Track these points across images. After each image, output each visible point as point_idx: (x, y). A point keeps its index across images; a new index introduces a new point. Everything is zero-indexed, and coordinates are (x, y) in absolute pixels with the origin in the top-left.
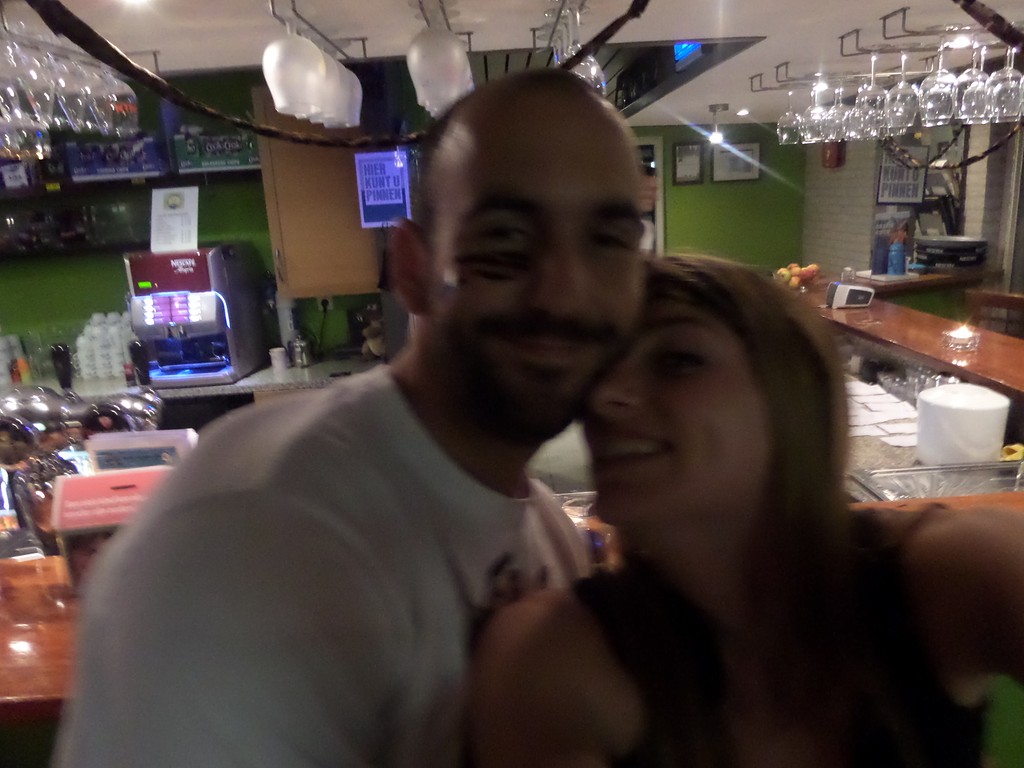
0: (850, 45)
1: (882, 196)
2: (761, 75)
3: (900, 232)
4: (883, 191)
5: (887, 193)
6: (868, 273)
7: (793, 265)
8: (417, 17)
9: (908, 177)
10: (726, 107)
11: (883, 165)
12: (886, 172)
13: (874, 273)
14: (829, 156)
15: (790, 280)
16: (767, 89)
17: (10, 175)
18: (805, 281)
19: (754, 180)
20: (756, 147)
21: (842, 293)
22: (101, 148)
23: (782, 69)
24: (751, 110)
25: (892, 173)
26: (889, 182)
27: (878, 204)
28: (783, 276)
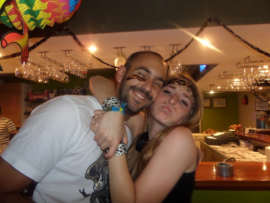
0: (238, 66)
1: (257, 108)
2: (220, 75)
3: (263, 118)
5: (258, 107)
7: (234, 125)
9: (263, 104)
10: (214, 85)
11: (256, 100)
12: (257, 102)
13: (257, 128)
14: (244, 101)
15: (234, 128)
16: (222, 78)
17: (51, 95)
18: (238, 129)
19: (224, 107)
20: (224, 99)
21: (247, 130)
22: (71, 90)
23: (225, 73)
24: (220, 87)
25: (259, 102)
26: (258, 105)
27: (256, 110)
28: (232, 127)
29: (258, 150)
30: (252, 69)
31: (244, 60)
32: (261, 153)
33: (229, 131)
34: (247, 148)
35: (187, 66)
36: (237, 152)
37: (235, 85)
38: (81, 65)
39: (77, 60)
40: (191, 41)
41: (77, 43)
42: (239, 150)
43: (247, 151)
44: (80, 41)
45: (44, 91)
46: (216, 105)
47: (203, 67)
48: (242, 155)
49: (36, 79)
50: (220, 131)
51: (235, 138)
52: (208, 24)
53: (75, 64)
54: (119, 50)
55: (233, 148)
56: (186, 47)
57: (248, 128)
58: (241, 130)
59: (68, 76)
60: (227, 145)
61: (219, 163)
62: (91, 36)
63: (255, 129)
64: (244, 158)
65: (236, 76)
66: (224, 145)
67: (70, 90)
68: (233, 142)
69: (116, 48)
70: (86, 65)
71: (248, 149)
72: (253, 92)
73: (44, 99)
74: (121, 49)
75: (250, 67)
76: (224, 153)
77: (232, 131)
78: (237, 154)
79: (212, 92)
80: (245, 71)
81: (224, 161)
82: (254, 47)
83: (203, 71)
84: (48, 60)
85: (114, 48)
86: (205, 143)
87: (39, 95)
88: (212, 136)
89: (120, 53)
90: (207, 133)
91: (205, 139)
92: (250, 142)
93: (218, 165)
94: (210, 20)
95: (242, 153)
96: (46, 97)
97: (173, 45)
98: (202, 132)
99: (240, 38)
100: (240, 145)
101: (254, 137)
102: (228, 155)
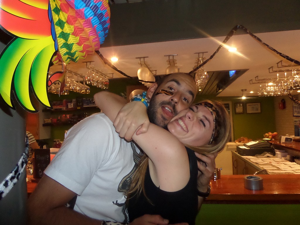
0: (271, 70)
2: (252, 80)
4: (295, 113)
5: (296, 113)
6: (294, 136)
7: (270, 133)
8: (168, 64)
10: (246, 90)
11: (294, 105)
12: (295, 107)
14: (281, 106)
15: (269, 136)
16: (254, 83)
17: (70, 105)
18: (273, 137)
19: (259, 113)
20: (259, 104)
21: (283, 139)
22: (91, 99)
23: (257, 78)
24: (253, 91)
25: (297, 108)
26: (296, 110)
27: (294, 116)
28: (266, 135)
29: (295, 160)
30: (286, 74)
31: (277, 64)
32: (298, 164)
33: (263, 140)
34: (283, 158)
35: (214, 72)
36: (271, 163)
37: (269, 90)
38: (102, 75)
39: (98, 71)
40: (216, 51)
41: (99, 56)
42: (275, 161)
43: (283, 161)
44: (102, 54)
45: (62, 101)
46: (249, 110)
47: (232, 73)
48: (278, 166)
49: (57, 91)
50: (253, 140)
51: (270, 147)
52: (234, 32)
53: (97, 76)
54: (142, 60)
55: (268, 159)
56: (212, 57)
57: (285, 136)
58: (277, 138)
59: (89, 88)
60: (261, 155)
61: (248, 176)
62: (113, 48)
63: (293, 137)
64: (279, 169)
65: (269, 80)
66: (258, 155)
67: (89, 100)
68: (268, 152)
69: (138, 58)
70: (107, 75)
71: (285, 159)
72: (290, 97)
73: (62, 109)
74: (144, 59)
75: (284, 71)
76: (257, 164)
77: (266, 140)
78: (272, 165)
79: (244, 98)
80: (278, 75)
81: (254, 173)
82: (283, 55)
83: (233, 75)
84: (68, 72)
85: (136, 58)
86: (237, 154)
87: (57, 105)
88: (245, 145)
89: (143, 63)
90: (240, 142)
91: (237, 149)
92: (286, 152)
93: (247, 178)
94: (236, 28)
95: (278, 163)
96: (64, 107)
97: (199, 53)
98: (234, 141)
99: (268, 46)
100: (276, 155)
101: (291, 146)
102: (261, 166)
